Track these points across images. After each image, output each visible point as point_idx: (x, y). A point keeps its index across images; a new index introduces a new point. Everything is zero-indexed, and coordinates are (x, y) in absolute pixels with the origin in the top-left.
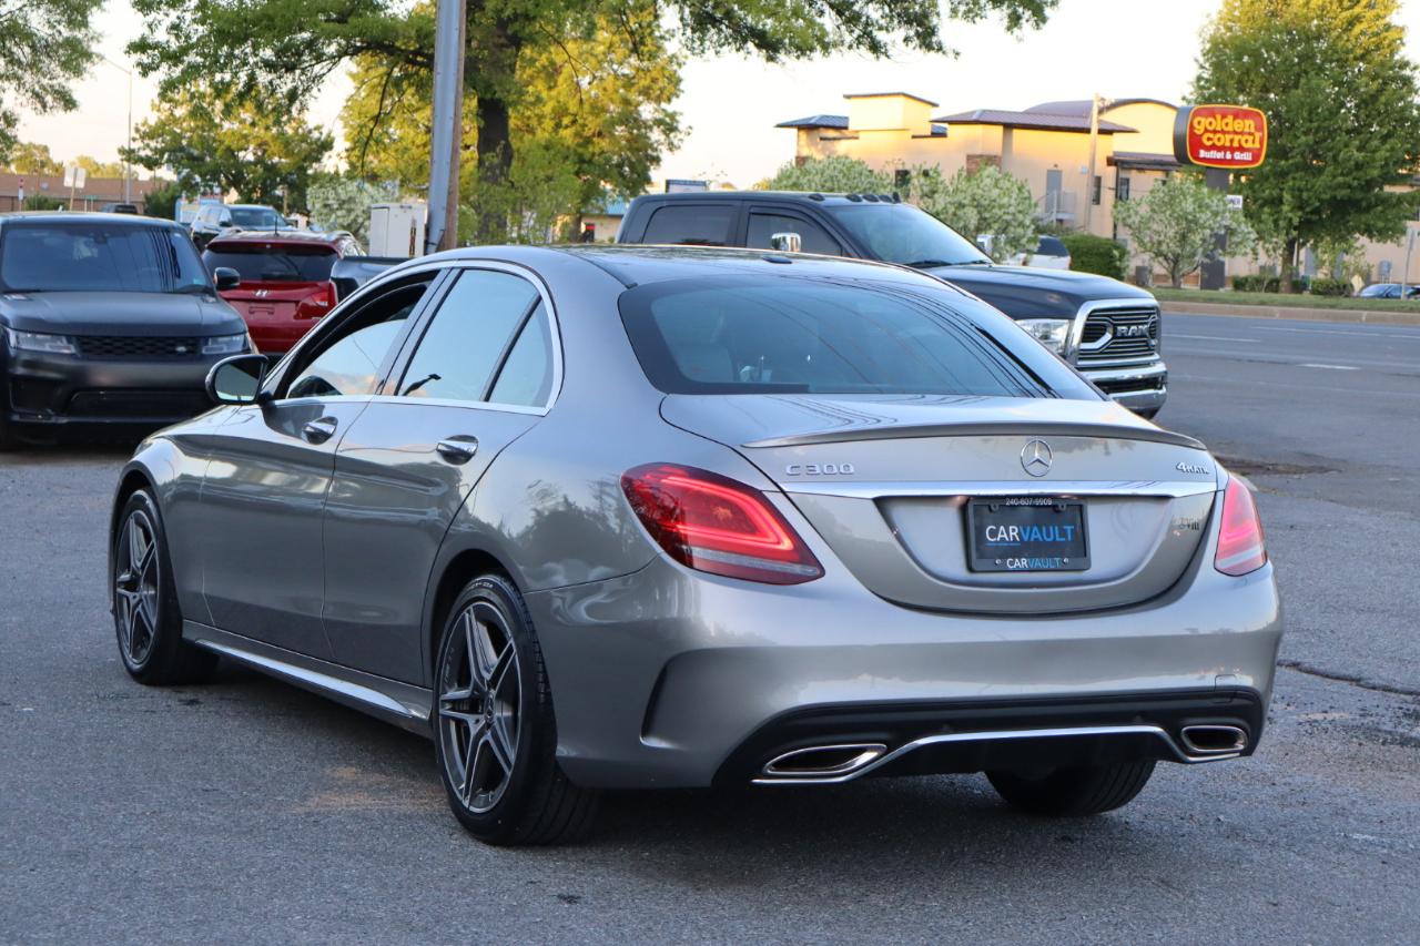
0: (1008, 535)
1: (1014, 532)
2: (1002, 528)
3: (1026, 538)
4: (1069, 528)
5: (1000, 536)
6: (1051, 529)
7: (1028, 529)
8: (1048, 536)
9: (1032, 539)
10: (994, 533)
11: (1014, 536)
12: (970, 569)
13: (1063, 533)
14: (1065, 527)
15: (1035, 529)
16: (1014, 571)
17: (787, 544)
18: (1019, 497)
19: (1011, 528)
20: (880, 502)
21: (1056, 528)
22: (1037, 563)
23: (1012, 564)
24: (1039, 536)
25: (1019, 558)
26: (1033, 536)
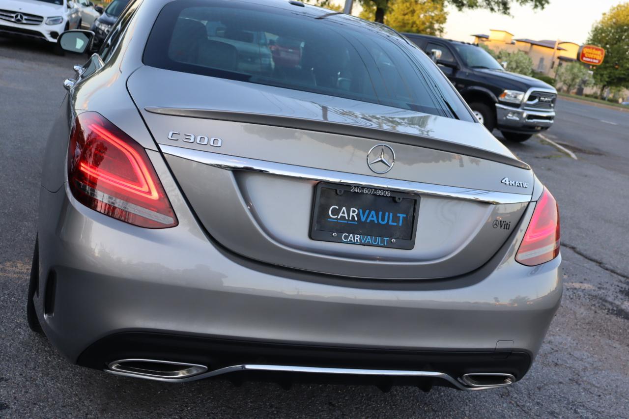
0: (349, 216)
1: (354, 212)
2: (344, 208)
3: (363, 219)
4: (401, 216)
5: (341, 214)
6: (387, 214)
7: (367, 212)
8: (383, 220)
9: (368, 221)
10: (335, 212)
11: (353, 216)
12: (311, 236)
13: (395, 219)
14: (398, 215)
15: (373, 213)
16: (347, 243)
17: (155, 195)
18: (363, 187)
19: (352, 209)
20: (237, 171)
21: (391, 214)
22: (369, 239)
23: (346, 237)
24: (375, 219)
25: (354, 234)
26: (370, 218)
